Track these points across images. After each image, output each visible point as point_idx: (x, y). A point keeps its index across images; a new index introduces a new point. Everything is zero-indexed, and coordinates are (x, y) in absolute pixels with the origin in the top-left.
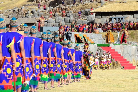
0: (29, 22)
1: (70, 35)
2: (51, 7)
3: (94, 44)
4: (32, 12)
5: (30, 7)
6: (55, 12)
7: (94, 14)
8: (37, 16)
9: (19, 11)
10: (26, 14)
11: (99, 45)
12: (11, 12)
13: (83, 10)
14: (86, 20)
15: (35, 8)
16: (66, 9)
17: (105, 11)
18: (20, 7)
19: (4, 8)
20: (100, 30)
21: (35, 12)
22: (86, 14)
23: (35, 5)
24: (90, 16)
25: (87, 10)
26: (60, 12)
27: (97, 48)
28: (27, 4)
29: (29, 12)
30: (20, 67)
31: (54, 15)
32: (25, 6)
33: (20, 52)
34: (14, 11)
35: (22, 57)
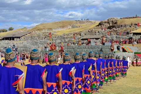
0: (97, 38)
1: (119, 47)
2: (109, 30)
3: (132, 52)
4: (98, 32)
5: (97, 29)
6: (111, 32)
7: (132, 34)
8: (101, 34)
9: (91, 31)
10: (95, 33)
11: (135, 53)
12: (87, 32)
13: (126, 31)
14: (128, 37)
15: (100, 30)
16: (117, 31)
17: (138, 32)
18: (92, 29)
19: (83, 29)
20: (136, 43)
21: (100, 32)
22: (128, 33)
23: (100, 28)
24: (130, 35)
25: (128, 31)
26: (113, 32)
27: (134, 54)
28: (96, 27)
29: (97, 32)
30: (94, 78)
31: (110, 34)
32: (95, 28)
33: (95, 70)
34: (89, 31)
35: (95, 73)
